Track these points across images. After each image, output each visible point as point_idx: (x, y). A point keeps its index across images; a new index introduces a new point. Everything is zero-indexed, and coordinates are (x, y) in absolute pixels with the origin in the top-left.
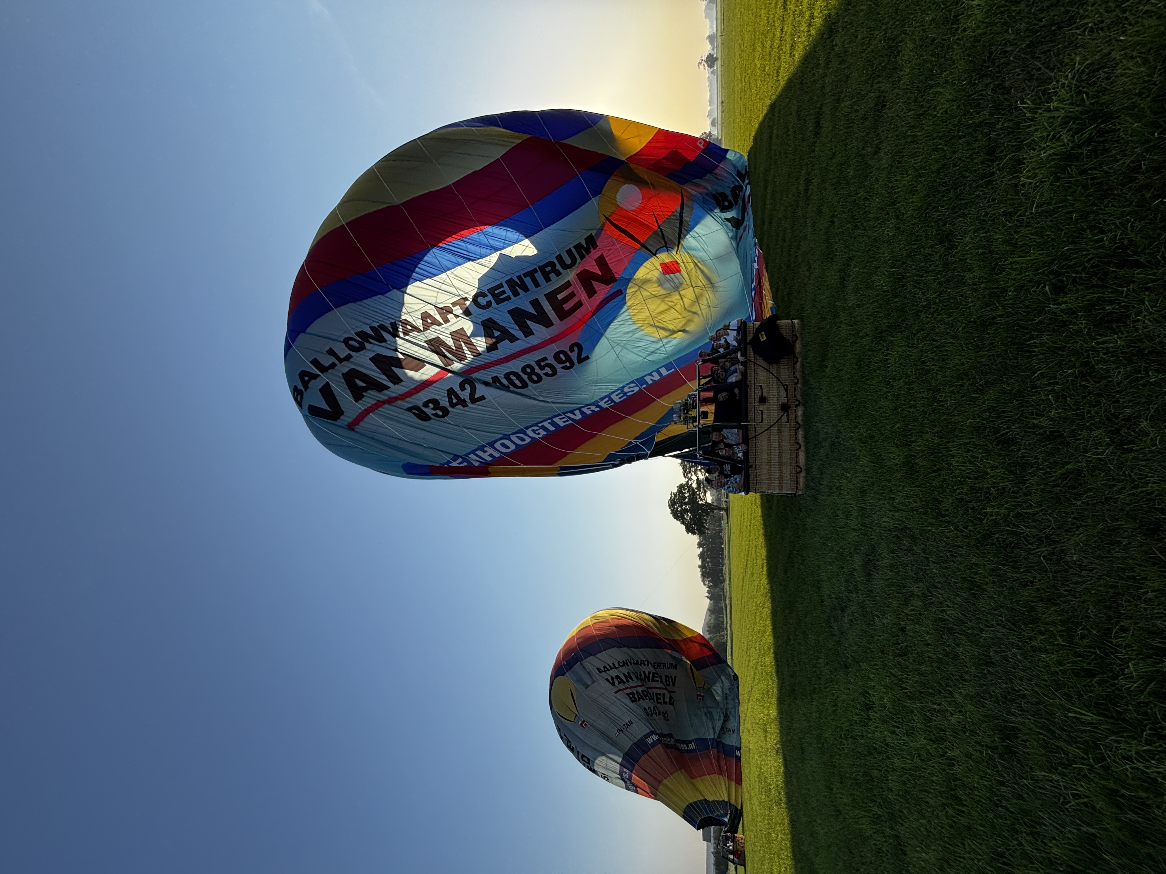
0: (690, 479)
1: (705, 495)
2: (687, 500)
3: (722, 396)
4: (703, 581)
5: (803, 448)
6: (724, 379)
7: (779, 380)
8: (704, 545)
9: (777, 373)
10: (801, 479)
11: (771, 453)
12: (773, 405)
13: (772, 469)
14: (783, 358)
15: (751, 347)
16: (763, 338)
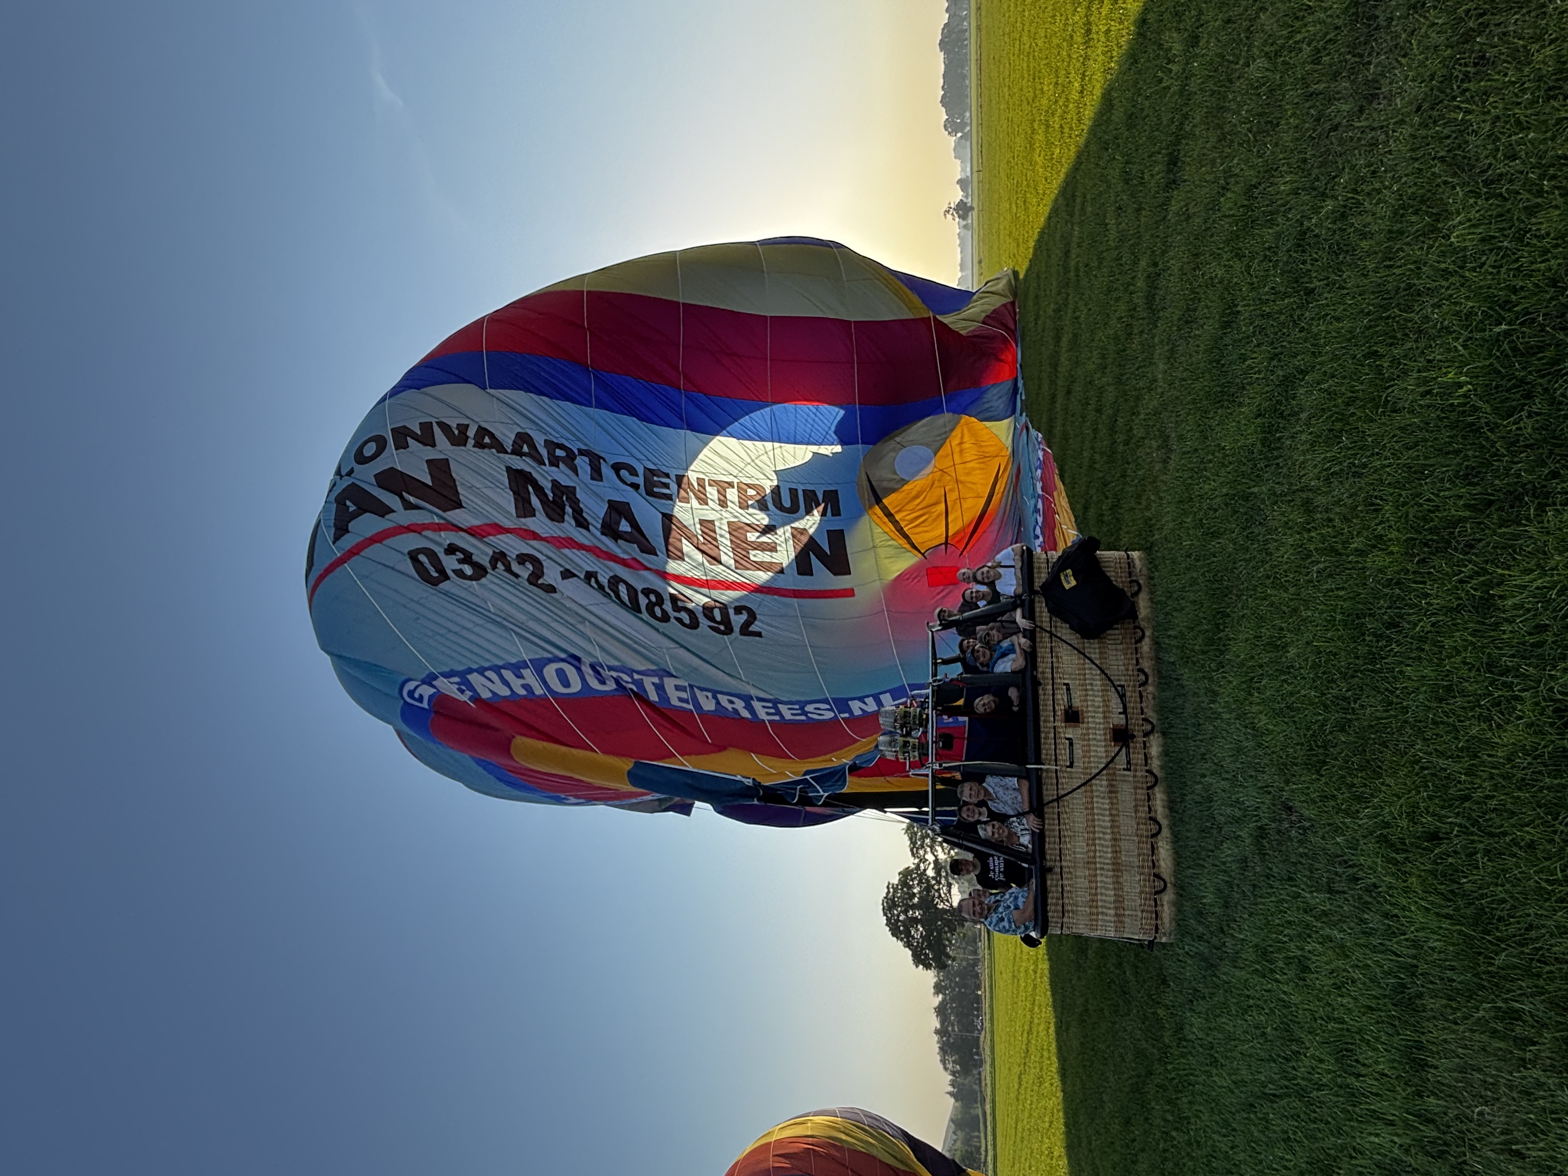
0: (923, 860)
1: (949, 891)
2: (916, 900)
3: (983, 703)
4: (943, 1061)
5: (1166, 832)
6: (987, 665)
7: (1106, 675)
8: (945, 988)
9: (1100, 658)
10: (1166, 908)
11: (1094, 839)
12: (1095, 728)
13: (1099, 879)
14: (1111, 628)
15: (1043, 599)
16: (1068, 583)
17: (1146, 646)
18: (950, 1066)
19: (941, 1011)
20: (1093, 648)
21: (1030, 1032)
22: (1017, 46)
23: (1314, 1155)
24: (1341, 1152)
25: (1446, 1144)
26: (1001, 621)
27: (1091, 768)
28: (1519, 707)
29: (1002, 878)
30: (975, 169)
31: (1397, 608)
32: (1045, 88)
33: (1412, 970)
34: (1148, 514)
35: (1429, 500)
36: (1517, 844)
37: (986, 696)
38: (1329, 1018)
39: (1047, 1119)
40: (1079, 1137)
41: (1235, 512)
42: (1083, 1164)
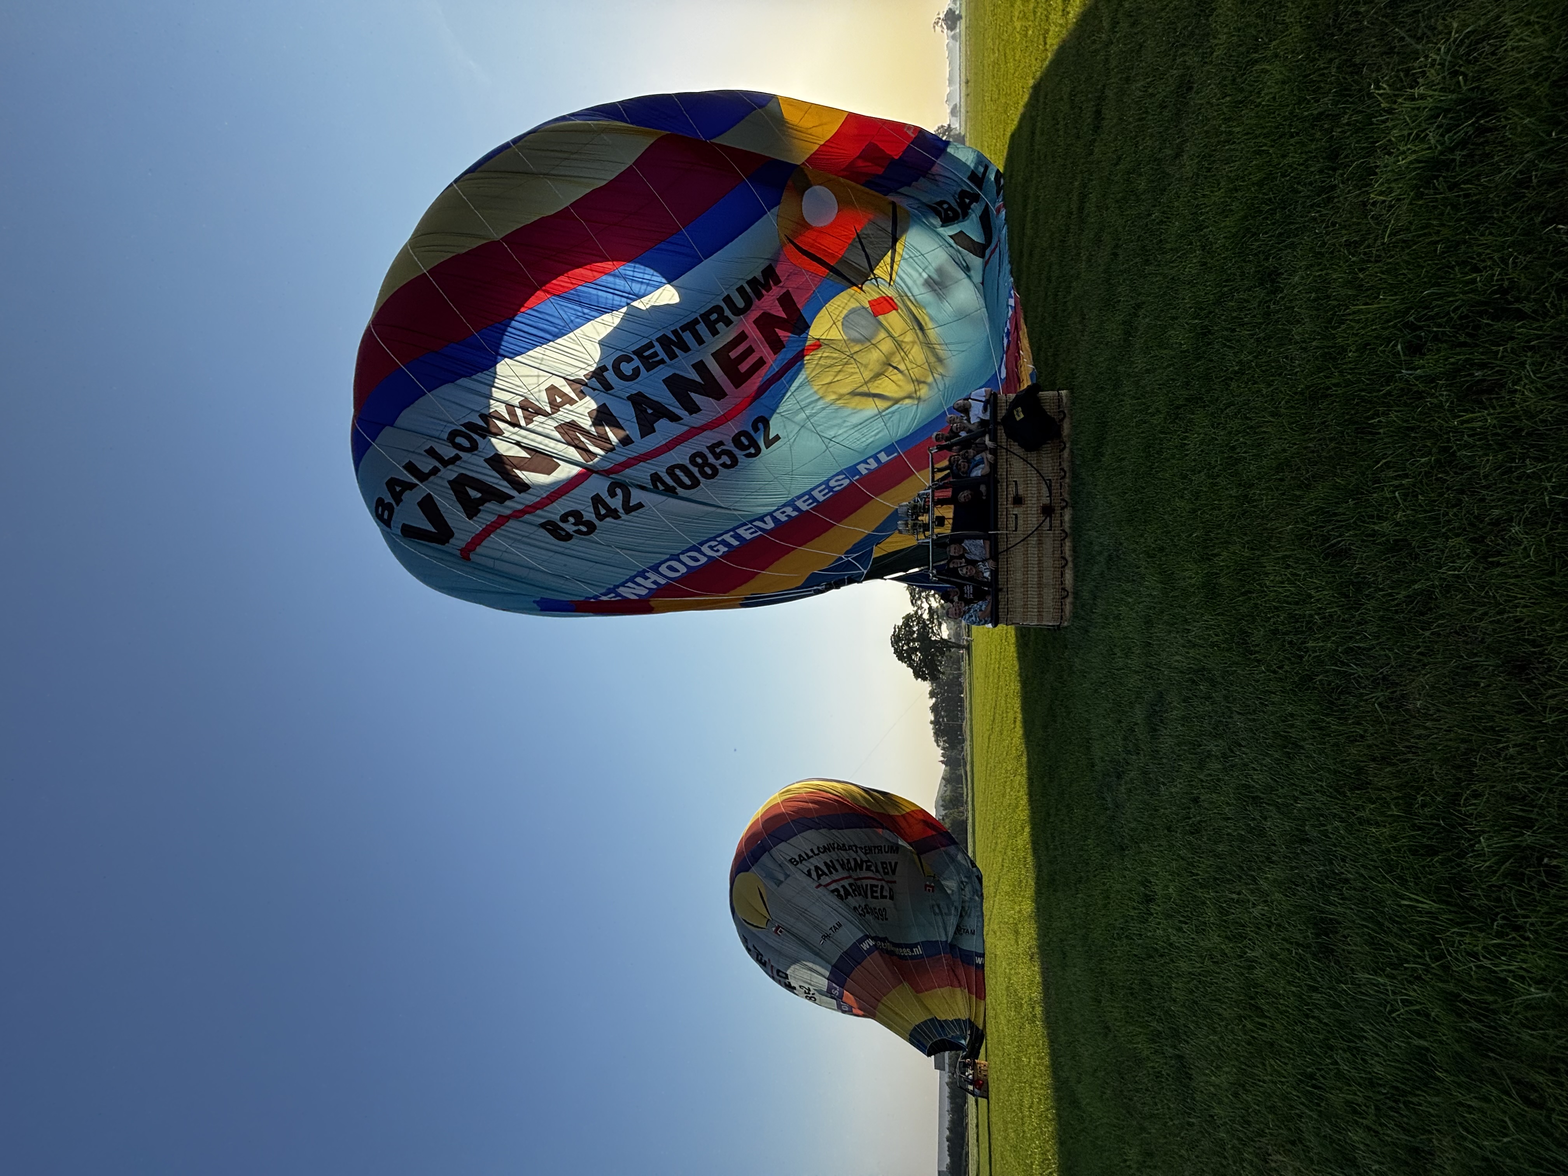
0: (920, 608)
1: (940, 628)
2: (915, 635)
3: (963, 495)
4: (937, 741)
5: (1070, 564)
6: (967, 473)
7: (1040, 474)
8: (937, 693)
9: (1037, 464)
10: (1068, 607)
11: (1028, 571)
12: (1031, 507)
13: (1029, 592)
14: (1045, 443)
15: (1003, 427)
16: (1019, 416)
17: (1066, 454)
18: (941, 744)
26: (975, 444)
27: (1028, 530)
29: (972, 596)
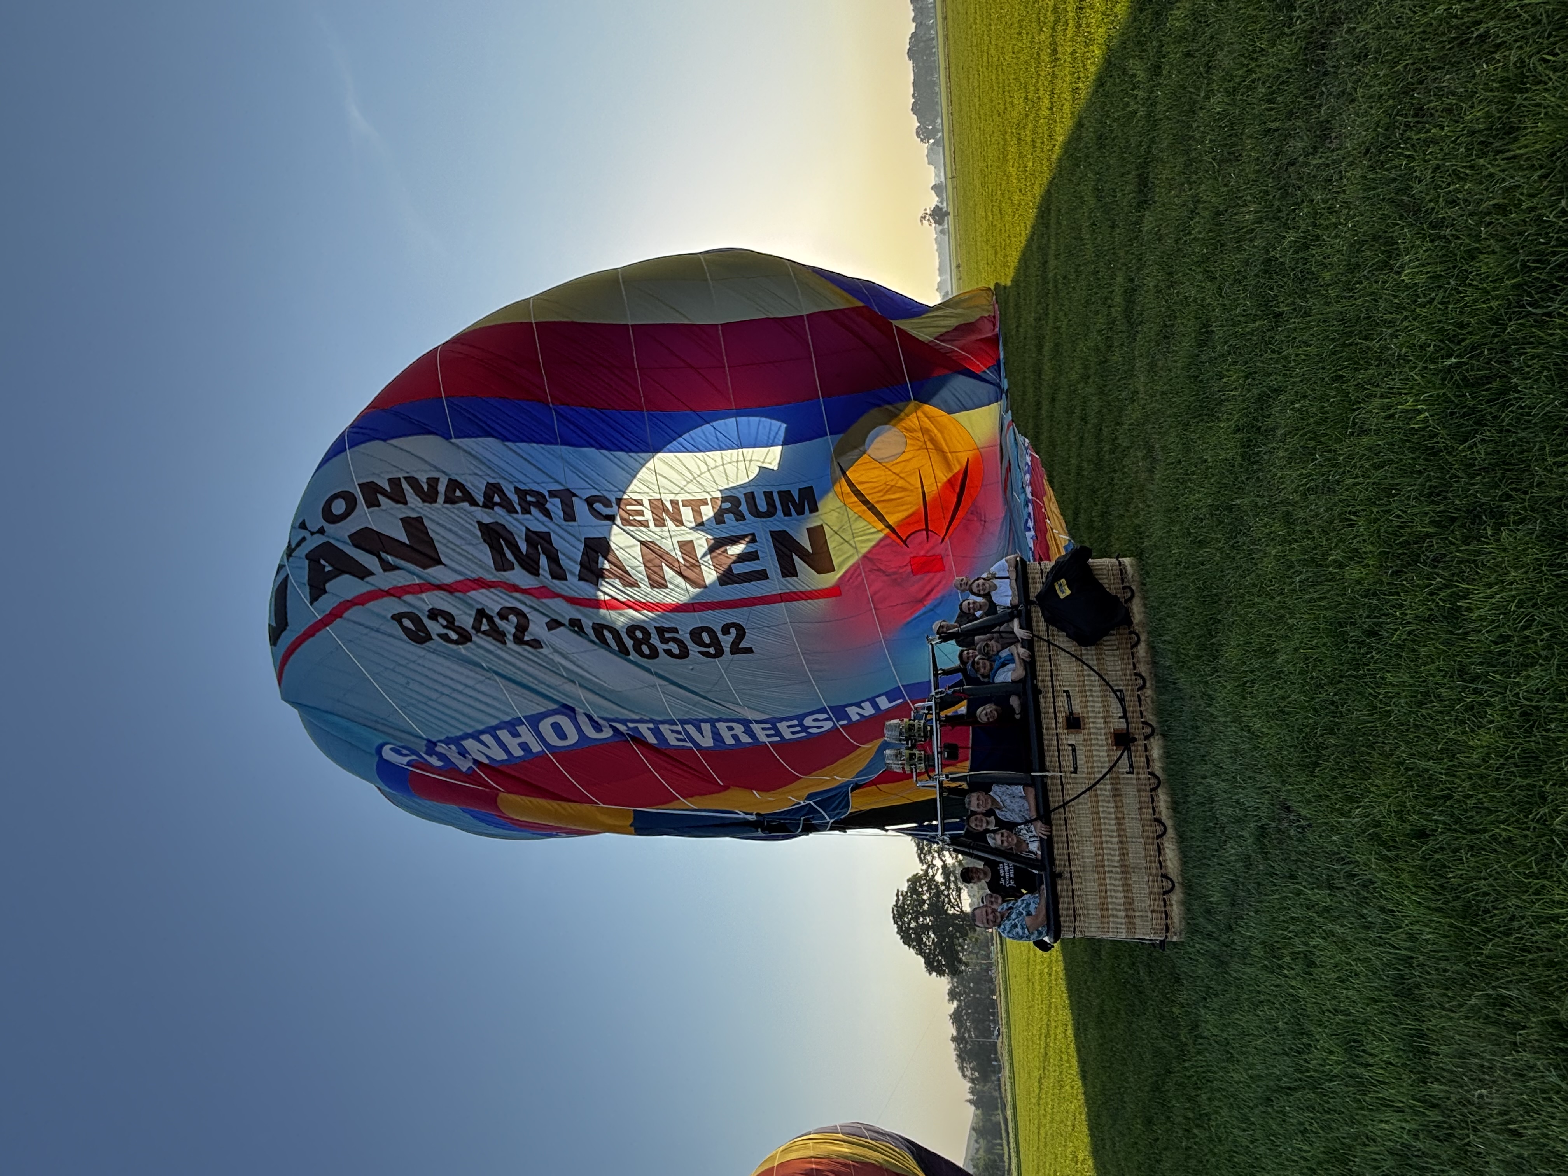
0: (931, 866)
2: (926, 907)
3: (985, 712)
4: (962, 1069)
5: (1171, 832)
6: (988, 676)
7: (1104, 680)
8: (960, 994)
9: (1098, 665)
10: (1175, 907)
11: (1101, 843)
12: (1096, 734)
13: (1108, 881)
14: (1107, 634)
15: (1039, 609)
16: (1063, 592)
17: (1142, 650)
18: (968, 1073)
19: (957, 1017)
20: (1090, 654)
21: (1047, 1036)
22: (985, 58)
23: (1330, 1145)
24: (1356, 1140)
25: (1452, 1128)
26: (999, 632)
27: (1094, 773)
28: (1489, 712)
29: (1012, 884)
30: (949, 176)
31: (1376, 617)
32: (1016, 102)
33: (1408, 961)
34: (1137, 521)
35: (1399, 517)
36: (1495, 840)
37: (987, 706)
38: (1336, 1010)
39: (1069, 1123)
40: (1103, 1140)
41: (1221, 522)
42: (1108, 1166)
